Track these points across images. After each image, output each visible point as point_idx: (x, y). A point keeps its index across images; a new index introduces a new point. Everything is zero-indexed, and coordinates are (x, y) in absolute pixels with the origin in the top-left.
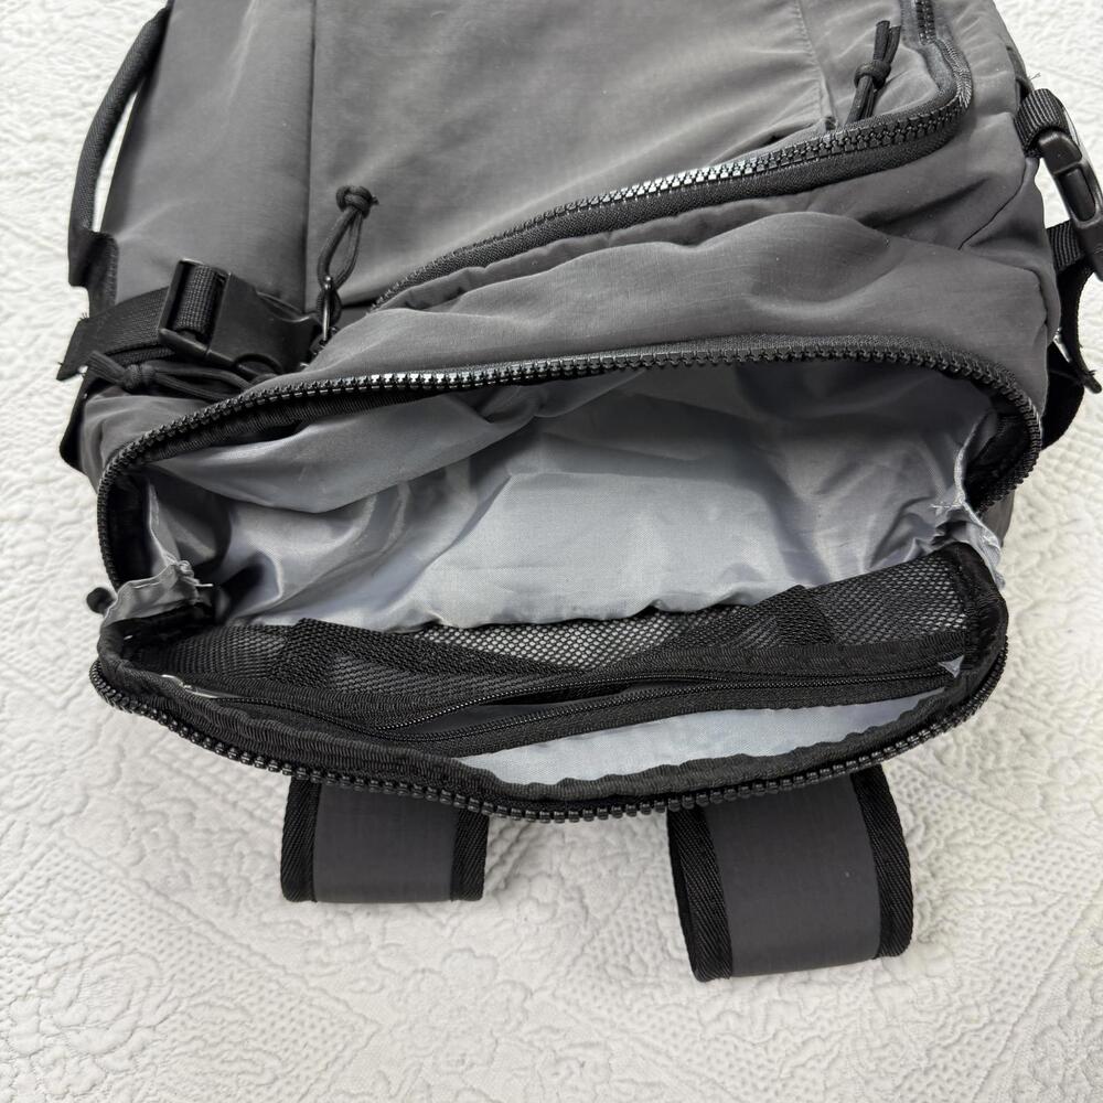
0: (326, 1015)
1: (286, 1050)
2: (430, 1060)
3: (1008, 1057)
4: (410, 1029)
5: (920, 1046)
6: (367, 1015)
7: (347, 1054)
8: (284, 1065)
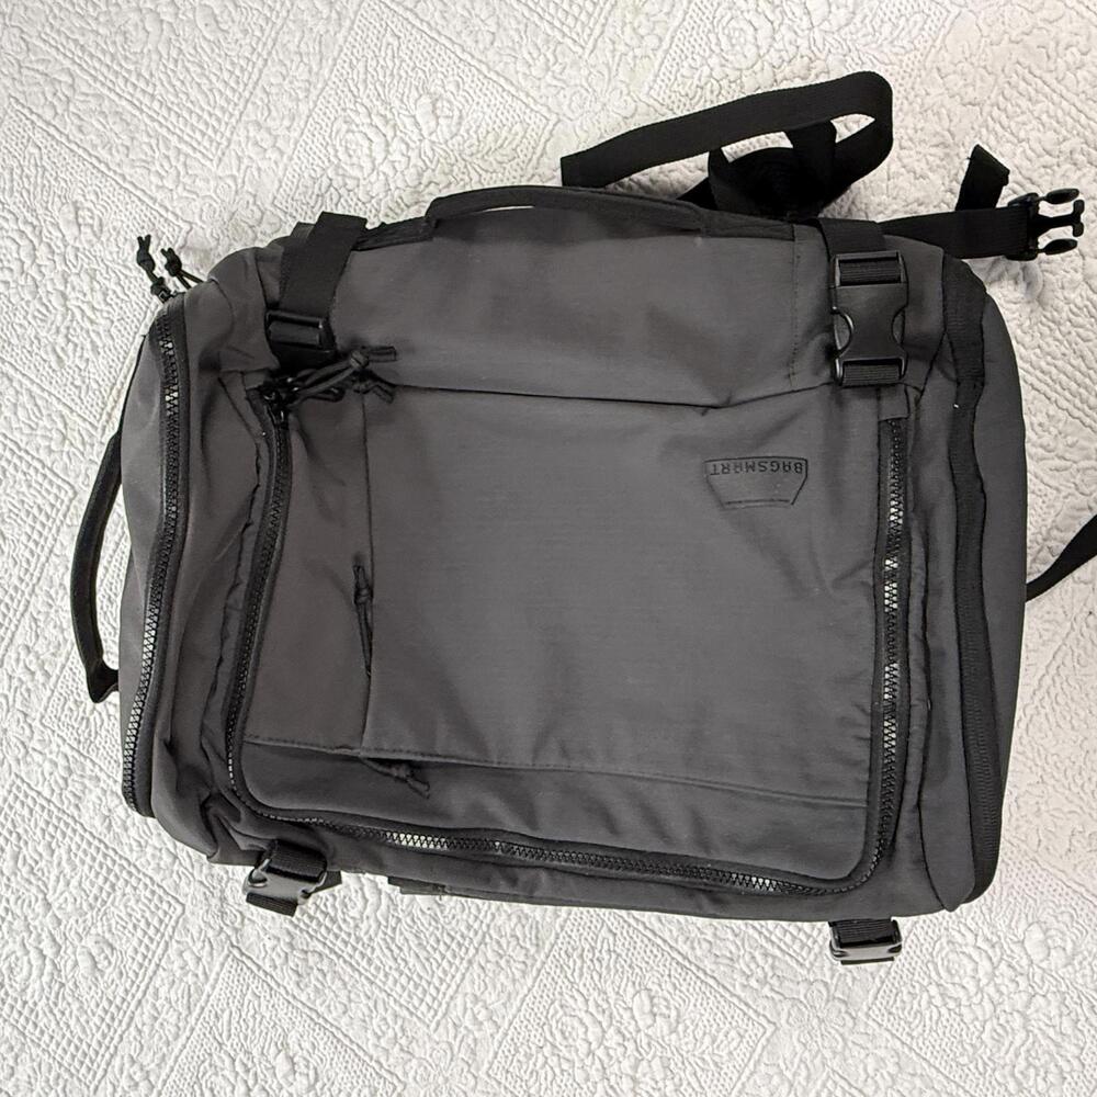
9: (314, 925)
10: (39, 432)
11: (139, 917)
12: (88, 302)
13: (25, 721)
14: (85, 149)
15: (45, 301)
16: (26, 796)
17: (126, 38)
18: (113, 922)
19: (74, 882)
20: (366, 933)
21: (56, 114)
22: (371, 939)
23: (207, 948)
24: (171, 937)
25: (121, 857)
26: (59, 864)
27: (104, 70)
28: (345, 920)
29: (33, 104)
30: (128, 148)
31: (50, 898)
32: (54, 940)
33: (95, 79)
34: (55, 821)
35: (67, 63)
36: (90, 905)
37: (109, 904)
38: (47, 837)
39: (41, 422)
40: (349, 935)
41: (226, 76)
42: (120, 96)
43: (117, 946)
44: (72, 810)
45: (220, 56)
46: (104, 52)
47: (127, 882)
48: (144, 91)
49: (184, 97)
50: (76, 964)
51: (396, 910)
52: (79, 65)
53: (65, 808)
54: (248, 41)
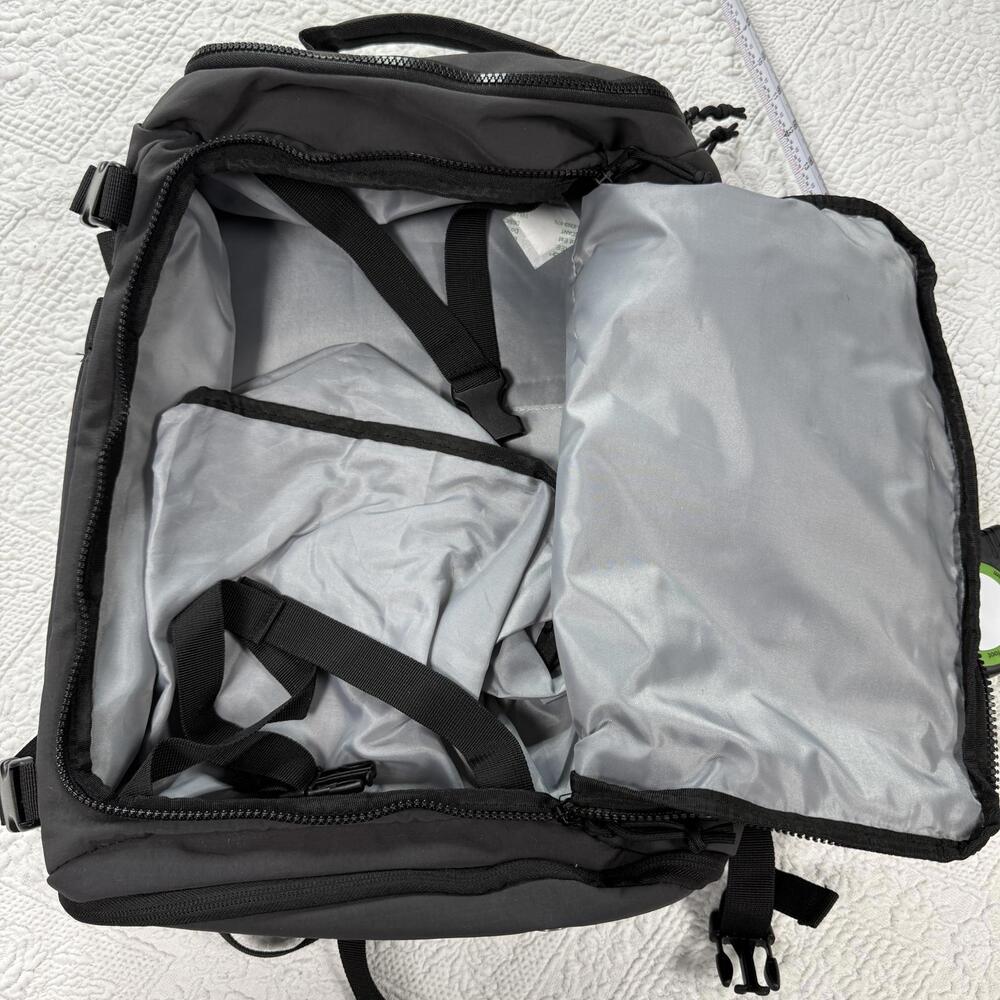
0: (141, 954)
1: (118, 978)
2: (207, 977)
3: (563, 950)
4: (194, 959)
5: (510, 947)
6: (167, 951)
7: (156, 977)
8: (117, 985)
9: (49, 290)
10: (534, 20)
11: (58, 120)
12: (660, 64)
13: (252, 11)
14: (803, 60)
15: (659, 24)
16: (179, 13)
17: (908, 96)
18: (52, 96)
19: (93, 59)
20: (39, 341)
21: (835, 34)
22: (33, 346)
23: (25, 186)
24: (36, 151)
25: (118, 102)
26: (111, 44)
27: (878, 77)
28: (52, 320)
29: (843, 12)
30: (807, 98)
31: (77, 36)
32: (35, 41)
33: (870, 68)
34: (154, 39)
35: (882, 43)
36: (70, 74)
37: (71, 92)
38: (138, 32)
39: (543, 22)
40: (37, 324)
41: (879, 188)
42: (855, 91)
43: (29, 99)
44: (165, 55)
45: (898, 182)
46: (895, 76)
47: (92, 108)
48: (861, 113)
49: (857, 150)
50: (11, 61)
51: (62, 370)
52: (881, 55)
53: (168, 48)
54: (913, 207)
